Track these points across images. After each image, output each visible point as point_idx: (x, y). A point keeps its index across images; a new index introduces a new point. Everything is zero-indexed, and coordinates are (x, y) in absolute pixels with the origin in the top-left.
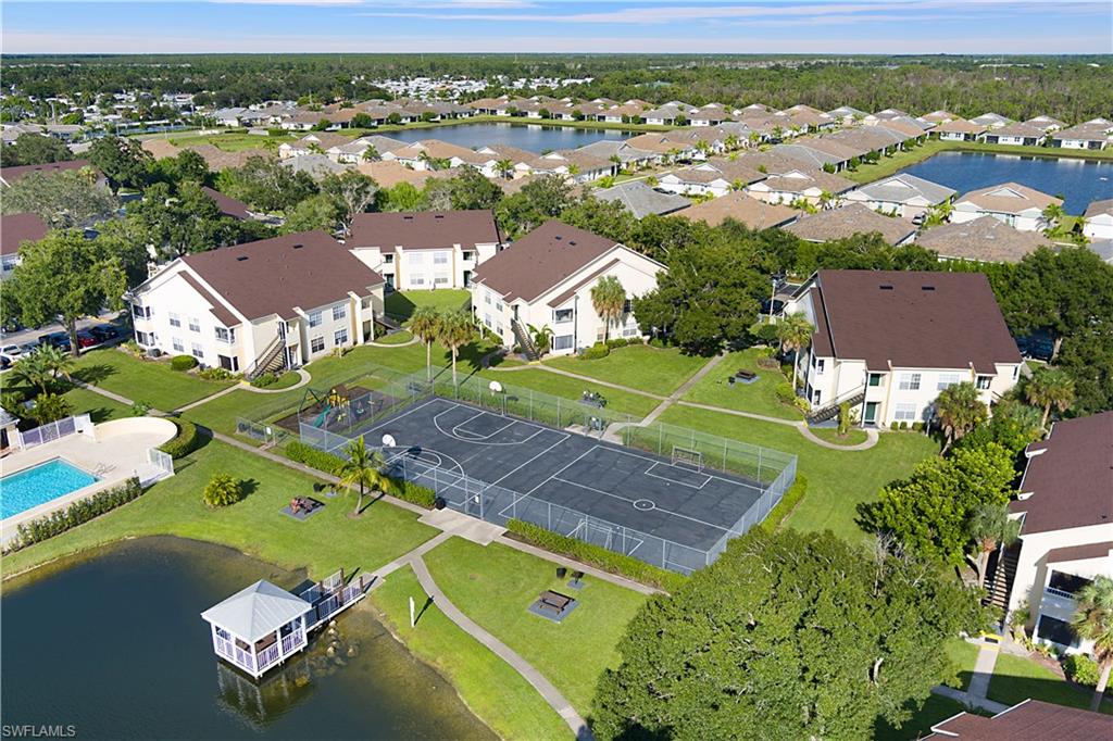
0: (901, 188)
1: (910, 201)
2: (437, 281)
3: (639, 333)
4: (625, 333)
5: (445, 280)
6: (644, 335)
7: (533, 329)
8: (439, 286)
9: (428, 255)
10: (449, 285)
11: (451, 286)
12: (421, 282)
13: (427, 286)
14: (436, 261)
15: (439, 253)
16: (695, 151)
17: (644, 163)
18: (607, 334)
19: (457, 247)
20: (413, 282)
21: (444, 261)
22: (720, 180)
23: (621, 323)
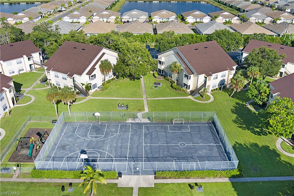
0: (137, 14)
1: (141, 17)
2: (20, 71)
3: (113, 76)
4: (109, 77)
5: (23, 70)
6: (114, 76)
7: (83, 84)
8: (20, 72)
9: (14, 62)
10: (24, 71)
11: (26, 72)
12: (13, 72)
13: (16, 73)
14: (18, 63)
15: (18, 60)
16: (61, 7)
17: (49, 13)
18: (105, 79)
19: (25, 56)
20: (10, 73)
21: (21, 62)
22: (83, 17)
23: (108, 75)
